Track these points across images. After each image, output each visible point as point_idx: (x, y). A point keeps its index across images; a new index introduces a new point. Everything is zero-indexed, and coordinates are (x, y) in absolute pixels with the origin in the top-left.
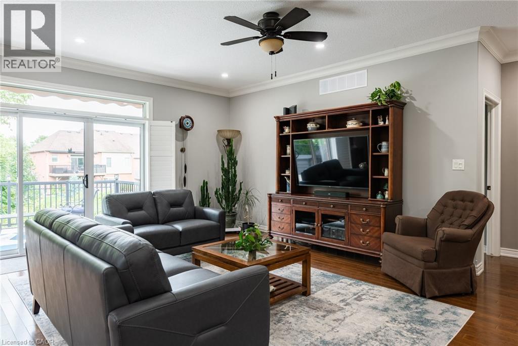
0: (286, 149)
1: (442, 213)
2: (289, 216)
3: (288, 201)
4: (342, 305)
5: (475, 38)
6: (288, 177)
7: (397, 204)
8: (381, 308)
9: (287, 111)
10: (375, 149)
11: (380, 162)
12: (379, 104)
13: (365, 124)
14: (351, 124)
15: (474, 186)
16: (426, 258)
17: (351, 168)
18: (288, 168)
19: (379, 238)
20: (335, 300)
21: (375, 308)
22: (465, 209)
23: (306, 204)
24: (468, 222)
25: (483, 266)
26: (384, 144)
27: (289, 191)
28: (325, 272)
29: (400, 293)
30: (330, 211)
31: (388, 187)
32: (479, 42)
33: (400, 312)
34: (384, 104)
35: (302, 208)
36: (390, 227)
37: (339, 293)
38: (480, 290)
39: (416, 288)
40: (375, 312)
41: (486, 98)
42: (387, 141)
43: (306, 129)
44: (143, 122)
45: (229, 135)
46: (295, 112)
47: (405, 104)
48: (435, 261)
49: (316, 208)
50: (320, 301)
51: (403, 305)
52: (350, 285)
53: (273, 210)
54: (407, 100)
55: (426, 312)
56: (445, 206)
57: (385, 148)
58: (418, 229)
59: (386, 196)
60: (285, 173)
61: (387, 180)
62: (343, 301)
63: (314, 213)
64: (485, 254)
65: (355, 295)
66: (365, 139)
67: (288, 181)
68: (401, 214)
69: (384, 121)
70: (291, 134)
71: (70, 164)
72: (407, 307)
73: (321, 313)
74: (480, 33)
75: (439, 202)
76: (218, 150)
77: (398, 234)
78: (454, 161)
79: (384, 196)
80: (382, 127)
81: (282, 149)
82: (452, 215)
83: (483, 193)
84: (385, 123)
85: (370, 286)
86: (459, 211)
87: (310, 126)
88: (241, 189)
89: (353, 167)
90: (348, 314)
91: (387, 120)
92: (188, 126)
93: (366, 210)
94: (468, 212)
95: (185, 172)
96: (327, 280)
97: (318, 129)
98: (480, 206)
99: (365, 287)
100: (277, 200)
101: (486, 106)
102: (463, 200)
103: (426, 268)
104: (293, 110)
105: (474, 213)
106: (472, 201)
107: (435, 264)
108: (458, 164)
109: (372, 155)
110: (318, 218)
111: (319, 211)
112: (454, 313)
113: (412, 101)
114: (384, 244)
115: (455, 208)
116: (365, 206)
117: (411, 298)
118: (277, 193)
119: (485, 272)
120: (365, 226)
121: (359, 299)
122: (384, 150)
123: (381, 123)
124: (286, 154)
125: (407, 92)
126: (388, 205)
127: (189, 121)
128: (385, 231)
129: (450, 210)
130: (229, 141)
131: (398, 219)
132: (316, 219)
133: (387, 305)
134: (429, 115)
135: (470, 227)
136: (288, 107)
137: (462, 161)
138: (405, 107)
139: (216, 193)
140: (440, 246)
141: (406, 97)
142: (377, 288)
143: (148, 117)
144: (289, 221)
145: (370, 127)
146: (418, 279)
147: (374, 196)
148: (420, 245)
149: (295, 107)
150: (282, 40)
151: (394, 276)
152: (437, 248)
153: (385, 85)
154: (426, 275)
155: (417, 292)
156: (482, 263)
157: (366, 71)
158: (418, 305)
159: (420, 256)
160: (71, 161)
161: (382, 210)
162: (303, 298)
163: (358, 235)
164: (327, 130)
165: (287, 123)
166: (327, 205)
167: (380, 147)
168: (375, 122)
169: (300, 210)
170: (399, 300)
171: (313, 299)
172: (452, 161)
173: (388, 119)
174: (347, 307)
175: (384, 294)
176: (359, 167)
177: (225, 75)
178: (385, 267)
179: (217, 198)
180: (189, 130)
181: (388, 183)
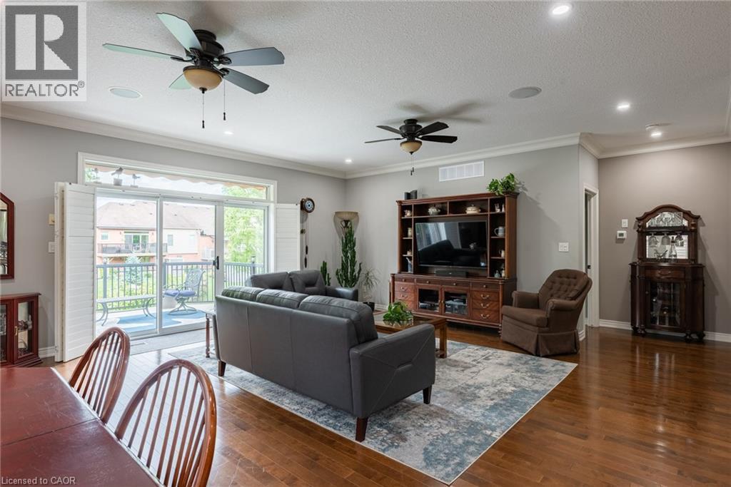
0: (407, 232)
1: (551, 289)
2: (413, 295)
3: (412, 280)
4: (474, 363)
5: (576, 141)
6: (410, 258)
7: (512, 281)
8: (505, 364)
9: (408, 196)
10: (492, 234)
11: (498, 244)
12: (497, 194)
13: (483, 211)
14: (471, 211)
15: (576, 265)
16: (539, 324)
17: (460, 247)
18: (410, 249)
19: (498, 311)
20: (468, 360)
21: (501, 364)
22: (569, 285)
23: (429, 283)
24: (572, 294)
25: (584, 333)
26: (501, 228)
27: (410, 270)
28: (453, 342)
29: (519, 354)
30: (452, 288)
31: (504, 267)
32: (579, 144)
33: (521, 366)
34: (501, 194)
35: (426, 286)
36: (508, 301)
37: (469, 356)
38: (582, 351)
39: (532, 349)
40: (501, 366)
41: (586, 190)
42: (503, 226)
43: (428, 214)
44: (267, 204)
45: (347, 217)
46: (416, 198)
47: (518, 194)
48: (547, 326)
49: (439, 286)
50: (455, 361)
51: (523, 362)
52: (477, 350)
53: (396, 289)
54: (520, 190)
55: (541, 365)
56: (554, 282)
57: (501, 232)
58: (532, 302)
59: (503, 275)
60: (406, 254)
61: (503, 261)
62: (474, 360)
63: (437, 292)
64: (586, 326)
65: (483, 356)
66: (483, 224)
67: (409, 262)
68: (516, 290)
69: (501, 209)
70: (413, 217)
71: (124, 242)
72: (526, 363)
73: (460, 369)
74: (580, 138)
75: (548, 279)
76: (335, 231)
77: (515, 306)
78: (560, 244)
79: (501, 275)
80: (498, 214)
81: (403, 232)
82: (559, 290)
83: (584, 271)
84: (501, 210)
85: (494, 350)
86: (565, 287)
87: (432, 211)
88: (360, 270)
89: (462, 247)
90: (481, 368)
91: (503, 208)
92: (309, 208)
93: (486, 287)
94: (572, 286)
95: (307, 253)
96: (456, 347)
97: (439, 214)
98: (581, 282)
99: (490, 351)
100: (400, 280)
101: (586, 195)
102: (568, 277)
103: (539, 332)
104: (414, 195)
105: (577, 288)
106: (575, 278)
107: (546, 329)
108: (564, 247)
109: (491, 239)
110: (441, 296)
111: (442, 290)
112: (563, 365)
113: (525, 192)
114: (504, 316)
115: (562, 283)
116: (485, 284)
117: (529, 357)
118: (399, 273)
119: (586, 338)
120: (485, 301)
121: (487, 359)
122: (500, 234)
123: (498, 211)
124: (407, 236)
125: (520, 183)
126: (505, 282)
127: (310, 203)
128: (503, 304)
129: (557, 285)
130: (346, 222)
131: (514, 294)
132: (440, 297)
133: (510, 362)
134: (539, 204)
135: (574, 298)
136: (409, 192)
137: (567, 244)
138: (519, 197)
139: (337, 274)
140: (550, 314)
141: (519, 188)
142: (499, 351)
143: (272, 199)
144: (412, 298)
145: (489, 213)
146: (534, 342)
147: (492, 274)
148: (535, 315)
149: (416, 192)
150: (421, 143)
151: (512, 342)
152: (548, 316)
153: (501, 177)
154: (540, 337)
155: (533, 353)
156: (584, 331)
157: (483, 162)
158: (535, 361)
159: (535, 323)
160: (124, 239)
161: (501, 286)
162: (442, 359)
163: (480, 310)
164: (448, 215)
165: (409, 208)
166: (450, 283)
167: (497, 231)
168: (493, 209)
169: (423, 288)
170: (519, 359)
171: (450, 360)
172: (558, 245)
173: (505, 207)
174: (479, 365)
175: (507, 355)
176: (469, 247)
177: (349, 161)
178: (505, 336)
179: (338, 279)
180: (310, 212)
181: (504, 263)
